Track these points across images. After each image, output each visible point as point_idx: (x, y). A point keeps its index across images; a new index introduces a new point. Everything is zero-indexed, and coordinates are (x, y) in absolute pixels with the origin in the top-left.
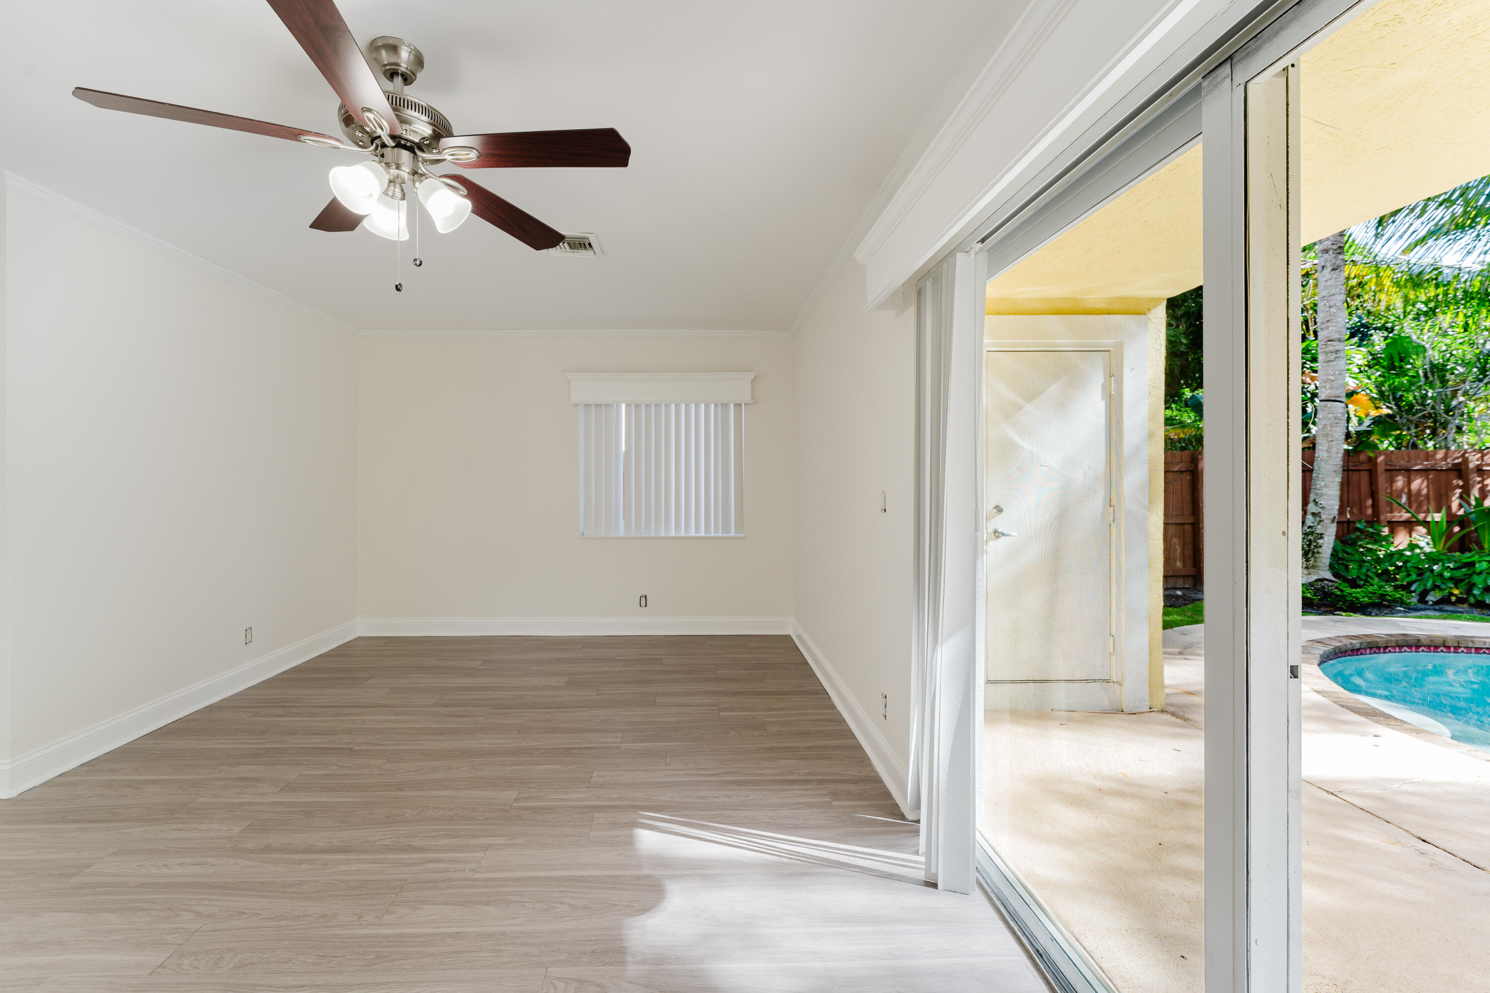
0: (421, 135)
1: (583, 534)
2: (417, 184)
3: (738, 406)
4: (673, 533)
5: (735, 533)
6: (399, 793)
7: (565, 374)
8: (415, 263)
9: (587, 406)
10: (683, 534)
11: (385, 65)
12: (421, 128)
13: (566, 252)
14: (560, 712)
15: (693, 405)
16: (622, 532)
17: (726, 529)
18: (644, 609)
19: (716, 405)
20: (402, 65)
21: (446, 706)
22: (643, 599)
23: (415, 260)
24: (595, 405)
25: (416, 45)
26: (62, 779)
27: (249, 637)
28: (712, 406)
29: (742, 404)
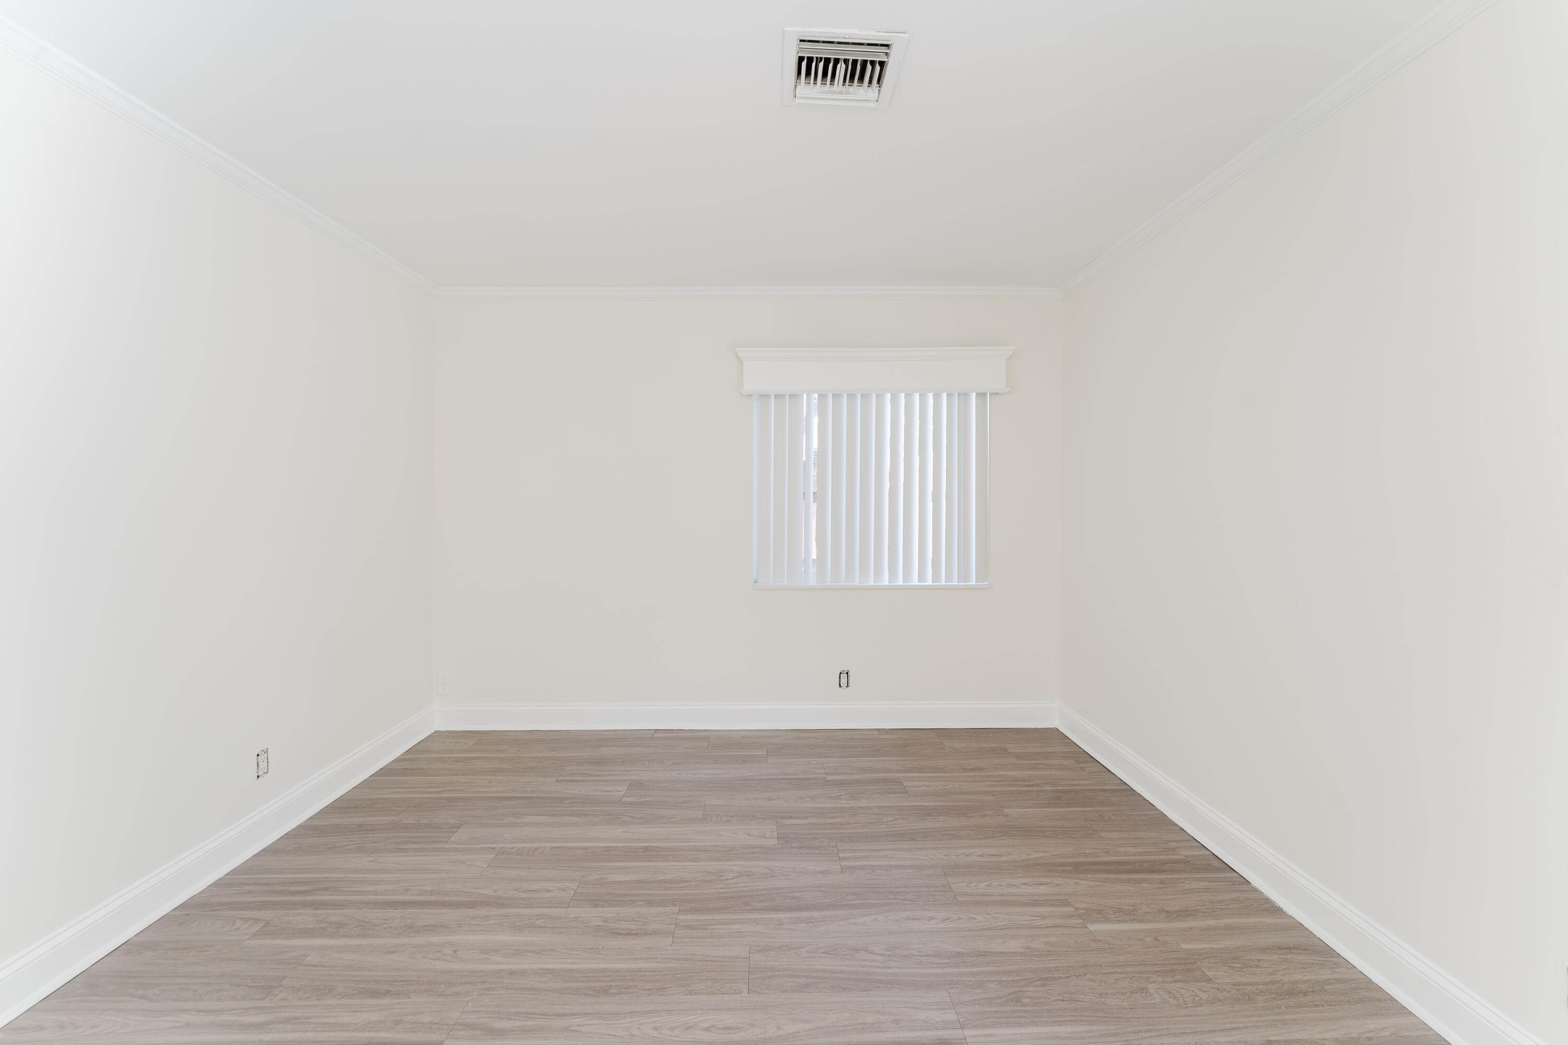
1: (756, 582)
3: (981, 396)
5: (977, 580)
7: (736, 349)
9: (764, 397)
15: (917, 396)
16: (812, 580)
17: (964, 573)
18: (844, 690)
19: (950, 396)
22: (844, 676)
24: (789, 395)
27: (263, 765)
28: (945, 395)
29: (988, 394)
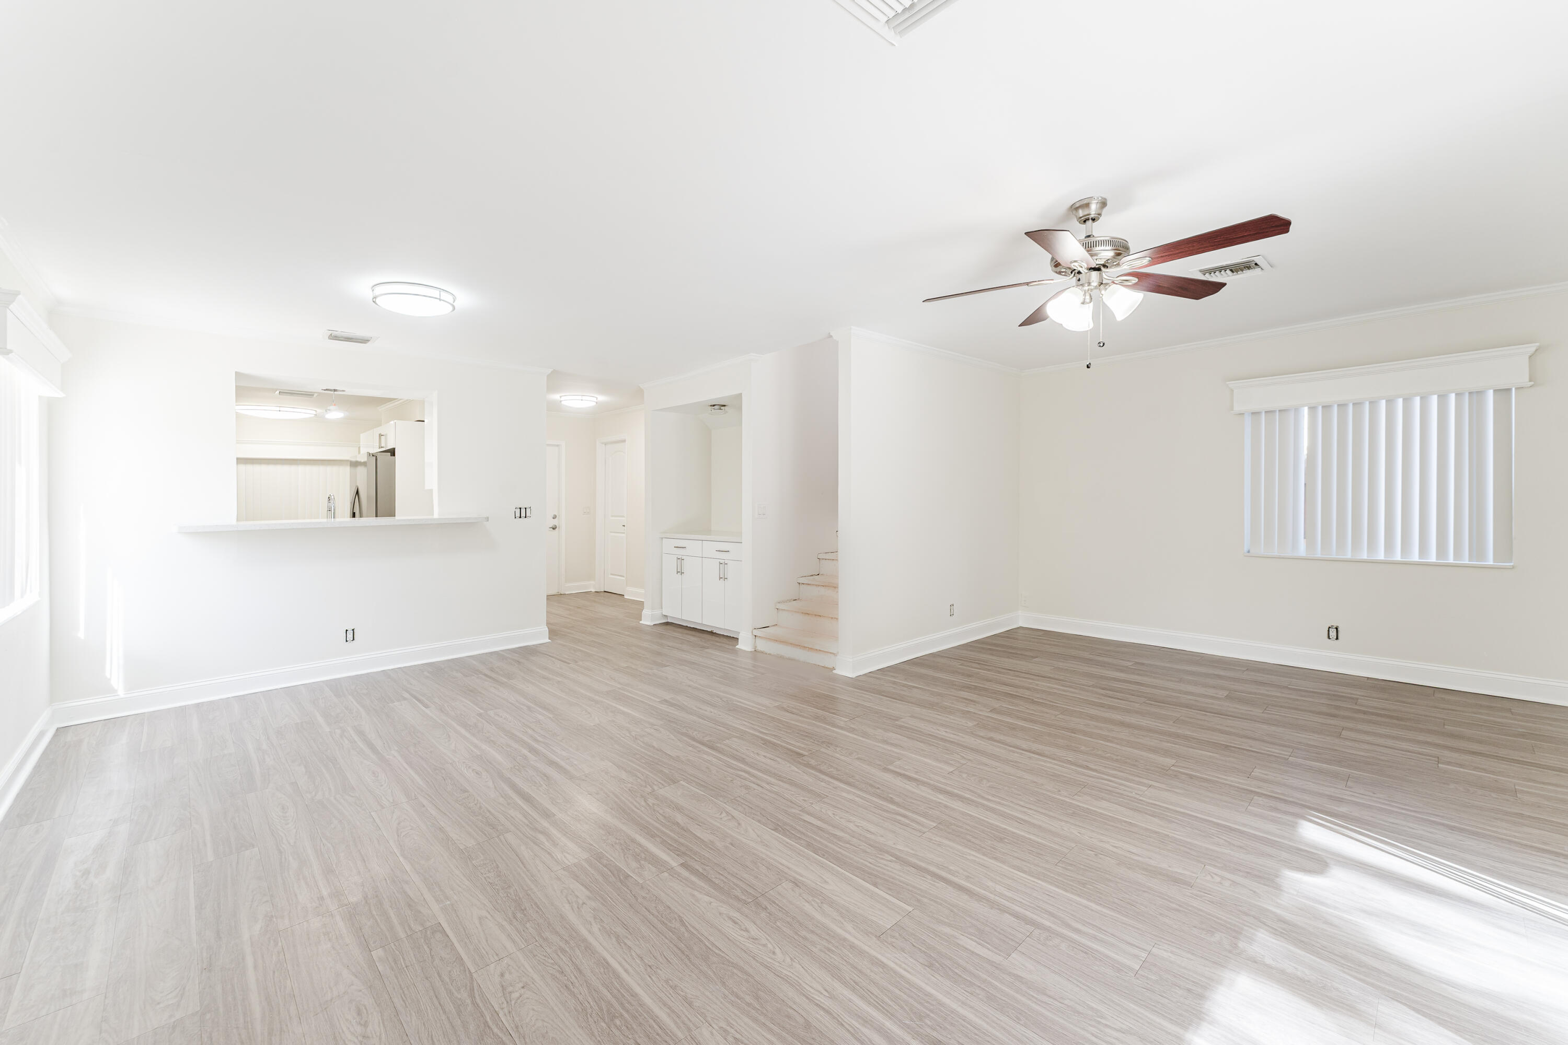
0: (1104, 258)
1: (1249, 552)
2: (1103, 292)
3: (1503, 393)
4: (1381, 556)
5: (1494, 561)
6: (1073, 735)
7: (1228, 383)
8: (1099, 345)
9: (1255, 414)
10: (1398, 557)
11: (1081, 217)
12: (1106, 253)
13: (1228, 276)
14: (1219, 717)
16: (1302, 550)
17: (1478, 555)
18: (1333, 642)
19: (1459, 395)
20: (1092, 213)
21: (1103, 689)
22: (1333, 631)
23: (1099, 343)
24: (1279, 411)
25: (1102, 196)
26: (871, 675)
27: (952, 611)
28: (1453, 397)
29: (1514, 389)
